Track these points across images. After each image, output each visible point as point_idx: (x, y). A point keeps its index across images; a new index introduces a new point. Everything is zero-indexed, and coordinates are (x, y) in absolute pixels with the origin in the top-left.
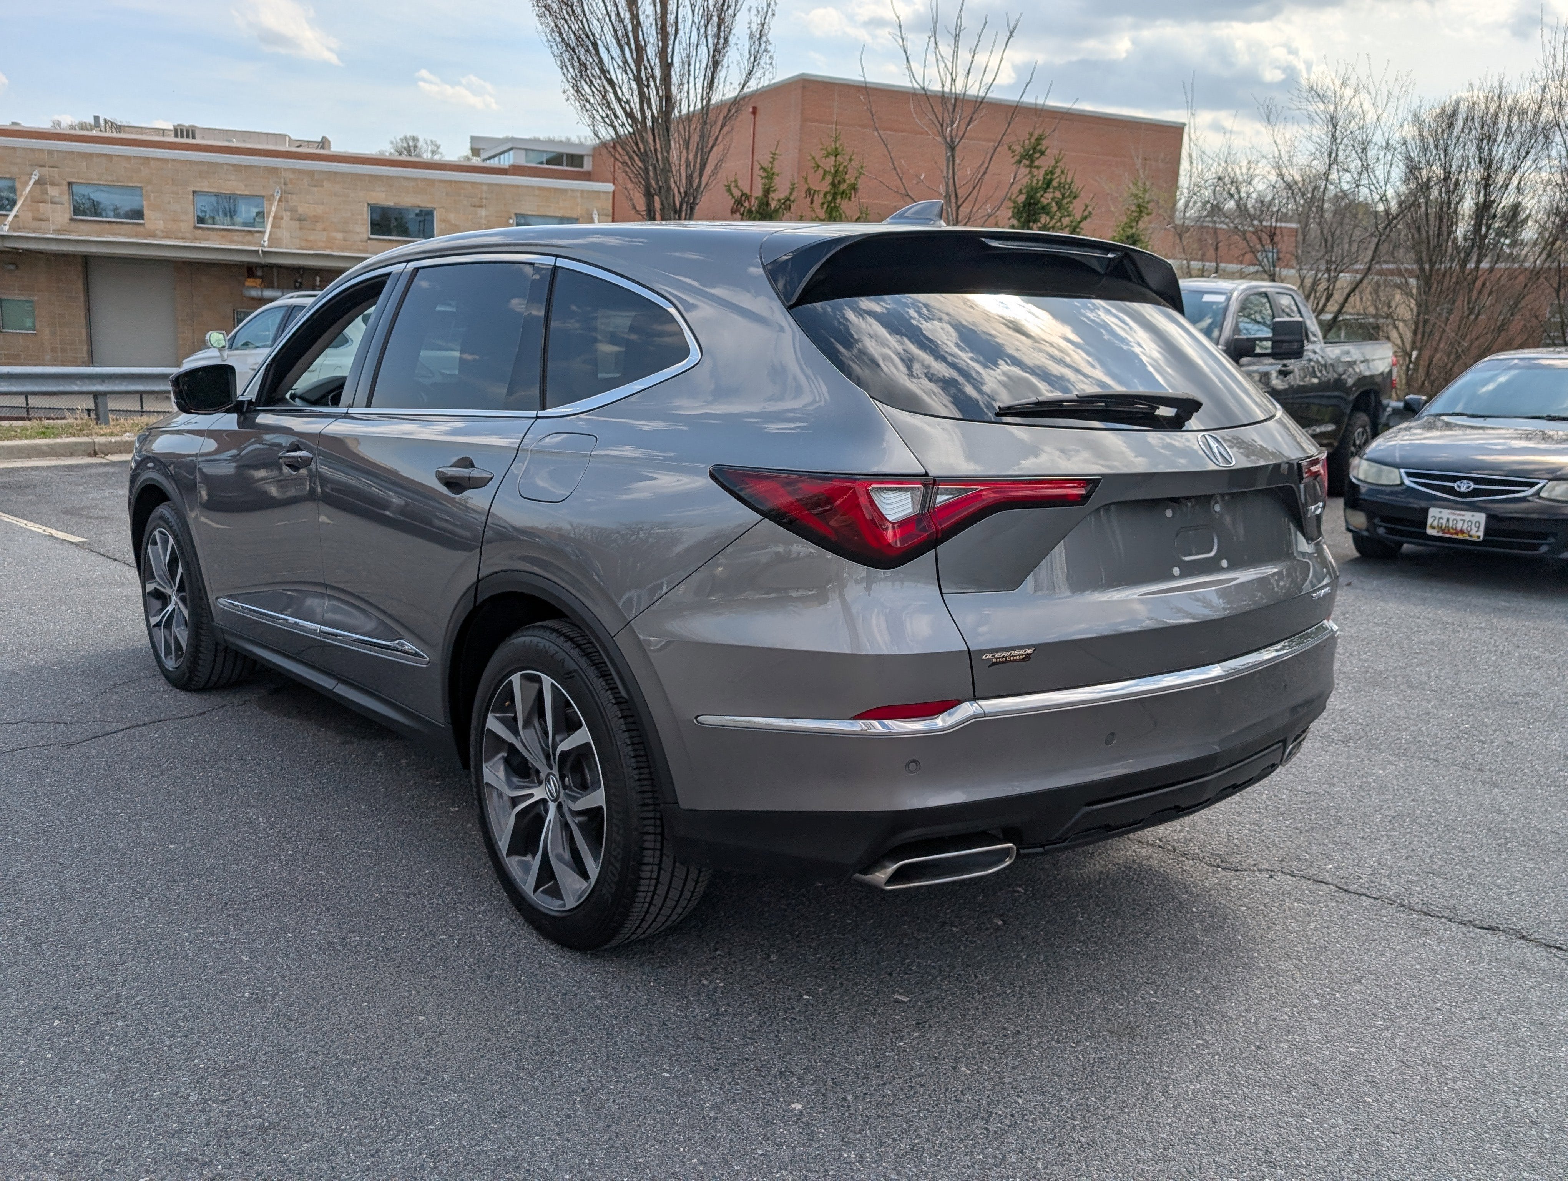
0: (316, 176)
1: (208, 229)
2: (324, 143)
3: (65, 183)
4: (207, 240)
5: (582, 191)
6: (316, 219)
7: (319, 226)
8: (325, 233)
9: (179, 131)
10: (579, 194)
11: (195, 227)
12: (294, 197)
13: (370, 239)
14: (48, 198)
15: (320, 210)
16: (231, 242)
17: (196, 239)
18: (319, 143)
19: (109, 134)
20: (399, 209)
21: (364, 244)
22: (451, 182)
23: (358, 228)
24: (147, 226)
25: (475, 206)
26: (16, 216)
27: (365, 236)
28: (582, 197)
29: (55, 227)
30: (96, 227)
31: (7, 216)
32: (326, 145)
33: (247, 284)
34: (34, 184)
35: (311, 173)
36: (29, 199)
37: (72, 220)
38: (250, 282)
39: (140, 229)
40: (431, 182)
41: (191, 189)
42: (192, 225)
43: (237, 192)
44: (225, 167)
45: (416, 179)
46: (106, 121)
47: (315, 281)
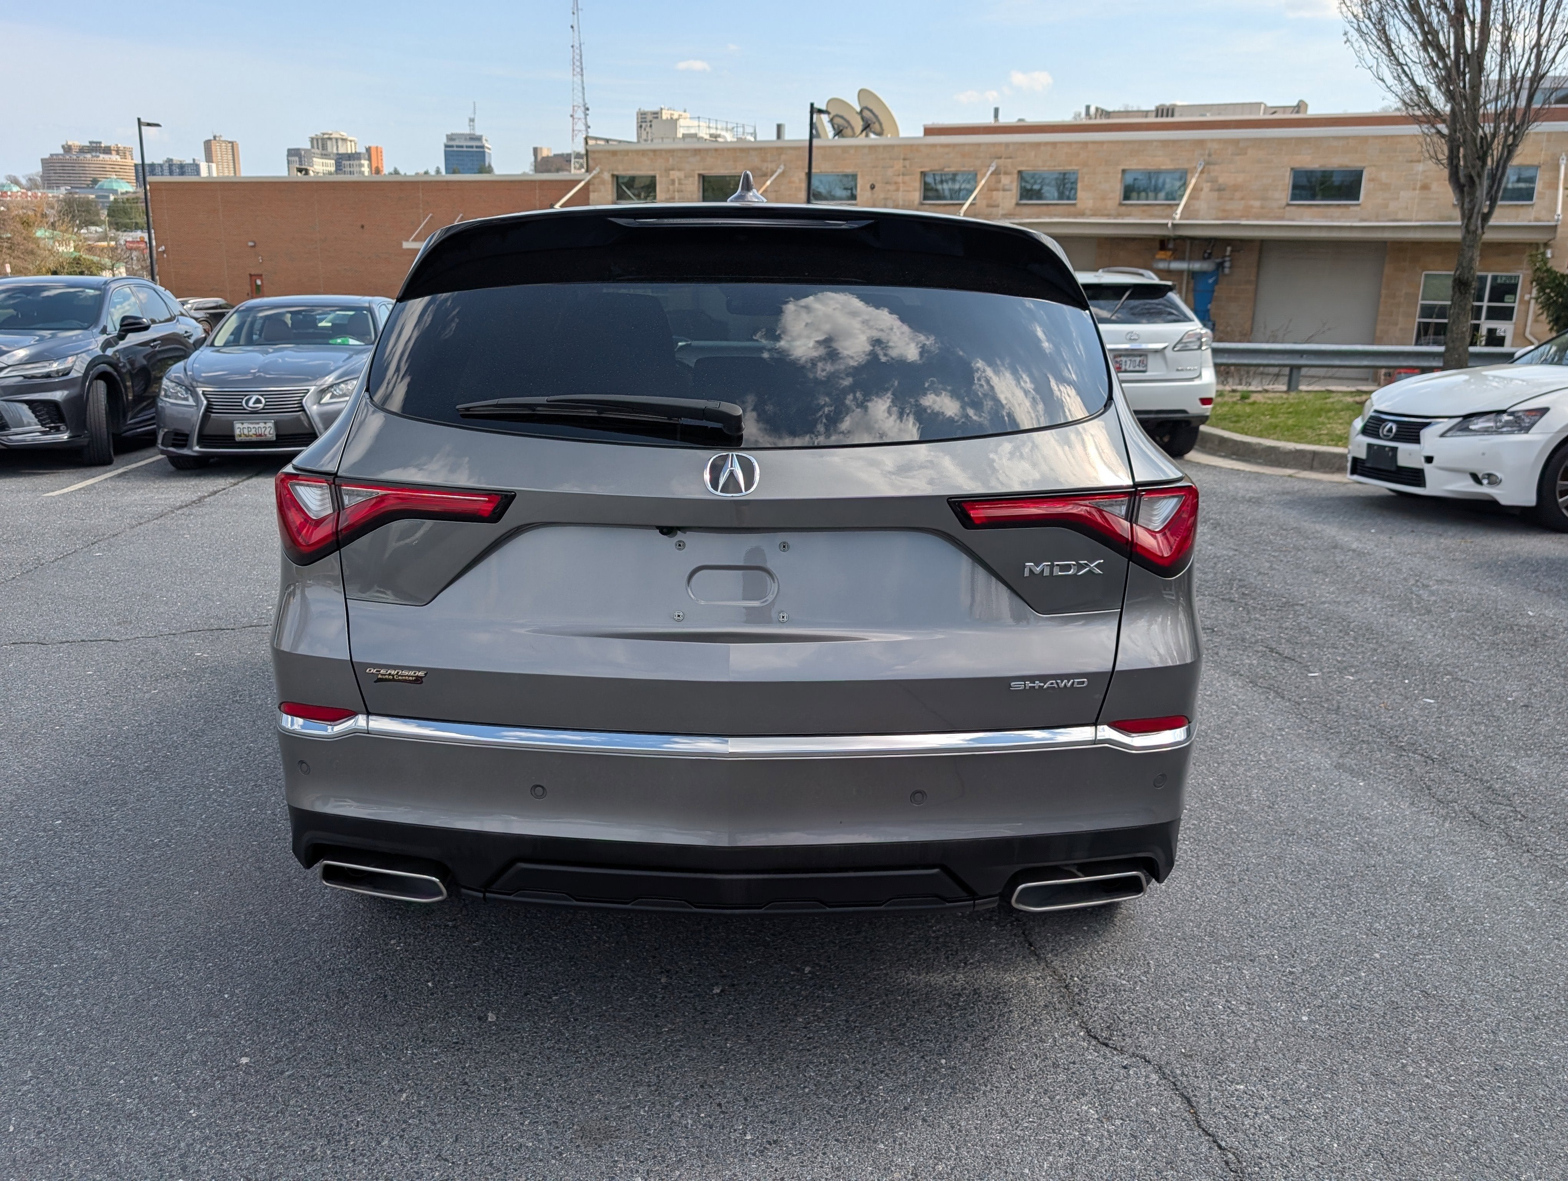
0: (1241, 145)
1: (1131, 205)
2: (1301, 106)
3: (1016, 172)
4: (1129, 215)
5: (1550, 134)
6: (1236, 188)
7: (1238, 195)
8: (1243, 202)
9: (1162, 111)
10: (1545, 137)
11: (1121, 204)
12: (1217, 167)
13: (1288, 205)
14: (1000, 186)
15: (1240, 178)
16: (1152, 216)
17: (1119, 215)
18: (1295, 107)
19: (1099, 121)
20: (1324, 172)
21: (1281, 211)
22: (1386, 137)
23: (1277, 195)
24: (1078, 206)
25: (1412, 161)
26: (971, 204)
27: (1284, 203)
28: (1548, 141)
29: (1004, 212)
30: (1035, 210)
31: (962, 205)
32: (1302, 109)
33: (1158, 256)
34: (992, 174)
35: (1236, 142)
36: (986, 189)
37: (1018, 204)
38: (1161, 255)
39: (1072, 209)
40: (1365, 139)
41: (1121, 167)
42: (1117, 202)
43: (1163, 167)
44: (1155, 144)
45: (1347, 138)
46: (1097, 109)
47: (1225, 251)
